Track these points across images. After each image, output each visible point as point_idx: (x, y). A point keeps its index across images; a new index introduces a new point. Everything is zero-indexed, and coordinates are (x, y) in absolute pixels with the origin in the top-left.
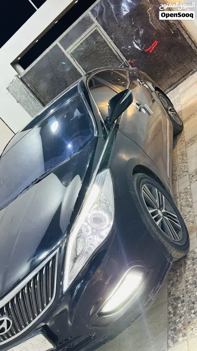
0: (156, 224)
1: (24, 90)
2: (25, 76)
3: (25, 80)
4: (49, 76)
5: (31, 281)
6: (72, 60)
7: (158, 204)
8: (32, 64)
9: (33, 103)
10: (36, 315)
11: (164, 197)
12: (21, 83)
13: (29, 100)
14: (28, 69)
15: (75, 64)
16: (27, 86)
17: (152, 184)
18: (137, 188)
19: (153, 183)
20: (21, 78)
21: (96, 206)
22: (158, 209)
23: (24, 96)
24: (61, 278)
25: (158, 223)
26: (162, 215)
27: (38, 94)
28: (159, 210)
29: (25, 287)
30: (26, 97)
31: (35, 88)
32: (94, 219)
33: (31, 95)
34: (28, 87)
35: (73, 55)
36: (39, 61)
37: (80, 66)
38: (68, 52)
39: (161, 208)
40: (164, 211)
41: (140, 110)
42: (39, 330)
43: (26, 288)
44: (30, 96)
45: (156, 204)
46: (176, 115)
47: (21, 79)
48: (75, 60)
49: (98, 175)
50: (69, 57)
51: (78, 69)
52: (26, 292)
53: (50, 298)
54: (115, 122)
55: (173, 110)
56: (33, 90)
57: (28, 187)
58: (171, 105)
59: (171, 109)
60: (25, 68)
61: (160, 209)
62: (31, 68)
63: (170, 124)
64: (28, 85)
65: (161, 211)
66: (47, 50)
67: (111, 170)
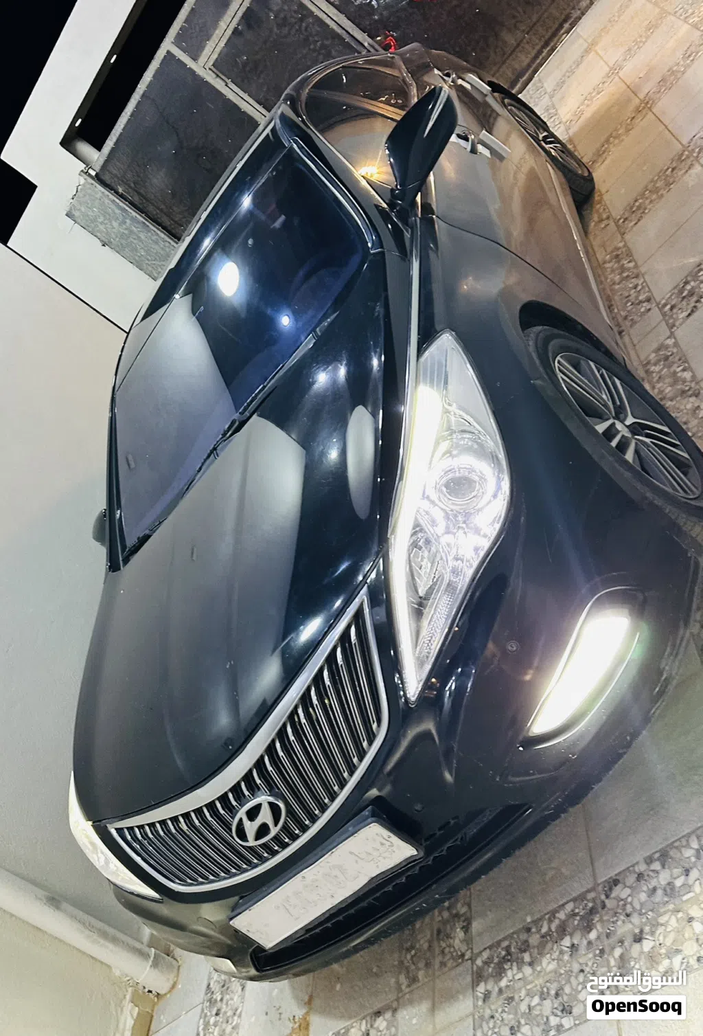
0: (626, 462)
1: (113, 207)
2: (105, 166)
3: (107, 178)
4: (167, 147)
5: (308, 689)
6: (219, 84)
7: (610, 404)
8: (116, 127)
9: (142, 236)
10: (346, 775)
11: (618, 382)
12: (100, 188)
13: (131, 232)
14: (109, 144)
15: (232, 92)
16: (117, 192)
17: (577, 351)
18: (545, 368)
19: (579, 346)
20: (97, 175)
21: (444, 446)
22: (614, 418)
23: (115, 224)
24: (392, 665)
25: (629, 456)
26: (629, 435)
27: (151, 208)
28: (616, 422)
29: (296, 708)
30: (120, 224)
31: (139, 194)
32: (447, 486)
33: (134, 214)
34: (122, 196)
35: (220, 67)
36: (132, 115)
37: (246, 96)
38: (203, 66)
39: (619, 414)
40: (630, 420)
41: (474, 151)
42: (366, 813)
43: (300, 711)
44: (133, 219)
45: (606, 405)
46: (564, 149)
47: (98, 178)
48: (229, 81)
49: (422, 359)
50: (210, 78)
51: (244, 106)
52: (303, 721)
53: (375, 726)
54: (418, 198)
55: (551, 138)
56: (136, 199)
57: (215, 449)
58: (542, 125)
59: (545, 137)
60: (99, 147)
61: (617, 417)
62: (114, 139)
63: (558, 178)
64: (120, 190)
65: (622, 422)
66: (148, 76)
67: (456, 334)
